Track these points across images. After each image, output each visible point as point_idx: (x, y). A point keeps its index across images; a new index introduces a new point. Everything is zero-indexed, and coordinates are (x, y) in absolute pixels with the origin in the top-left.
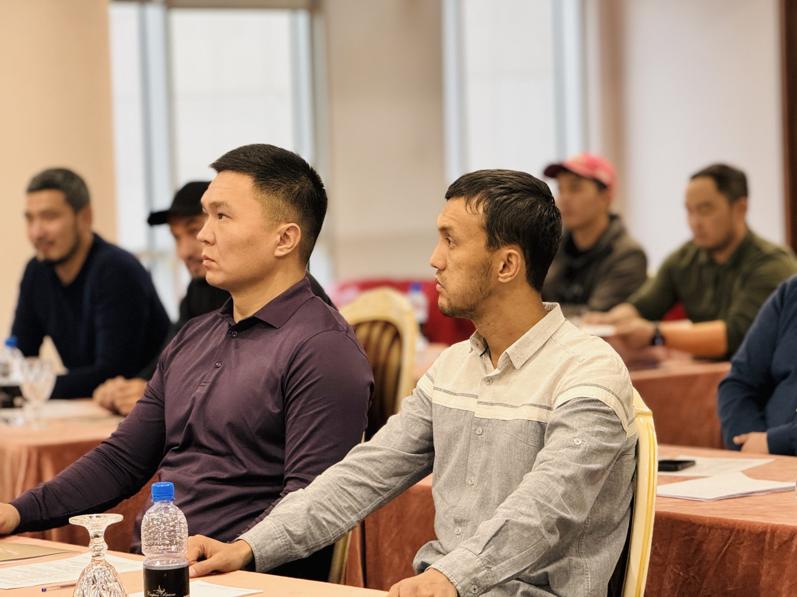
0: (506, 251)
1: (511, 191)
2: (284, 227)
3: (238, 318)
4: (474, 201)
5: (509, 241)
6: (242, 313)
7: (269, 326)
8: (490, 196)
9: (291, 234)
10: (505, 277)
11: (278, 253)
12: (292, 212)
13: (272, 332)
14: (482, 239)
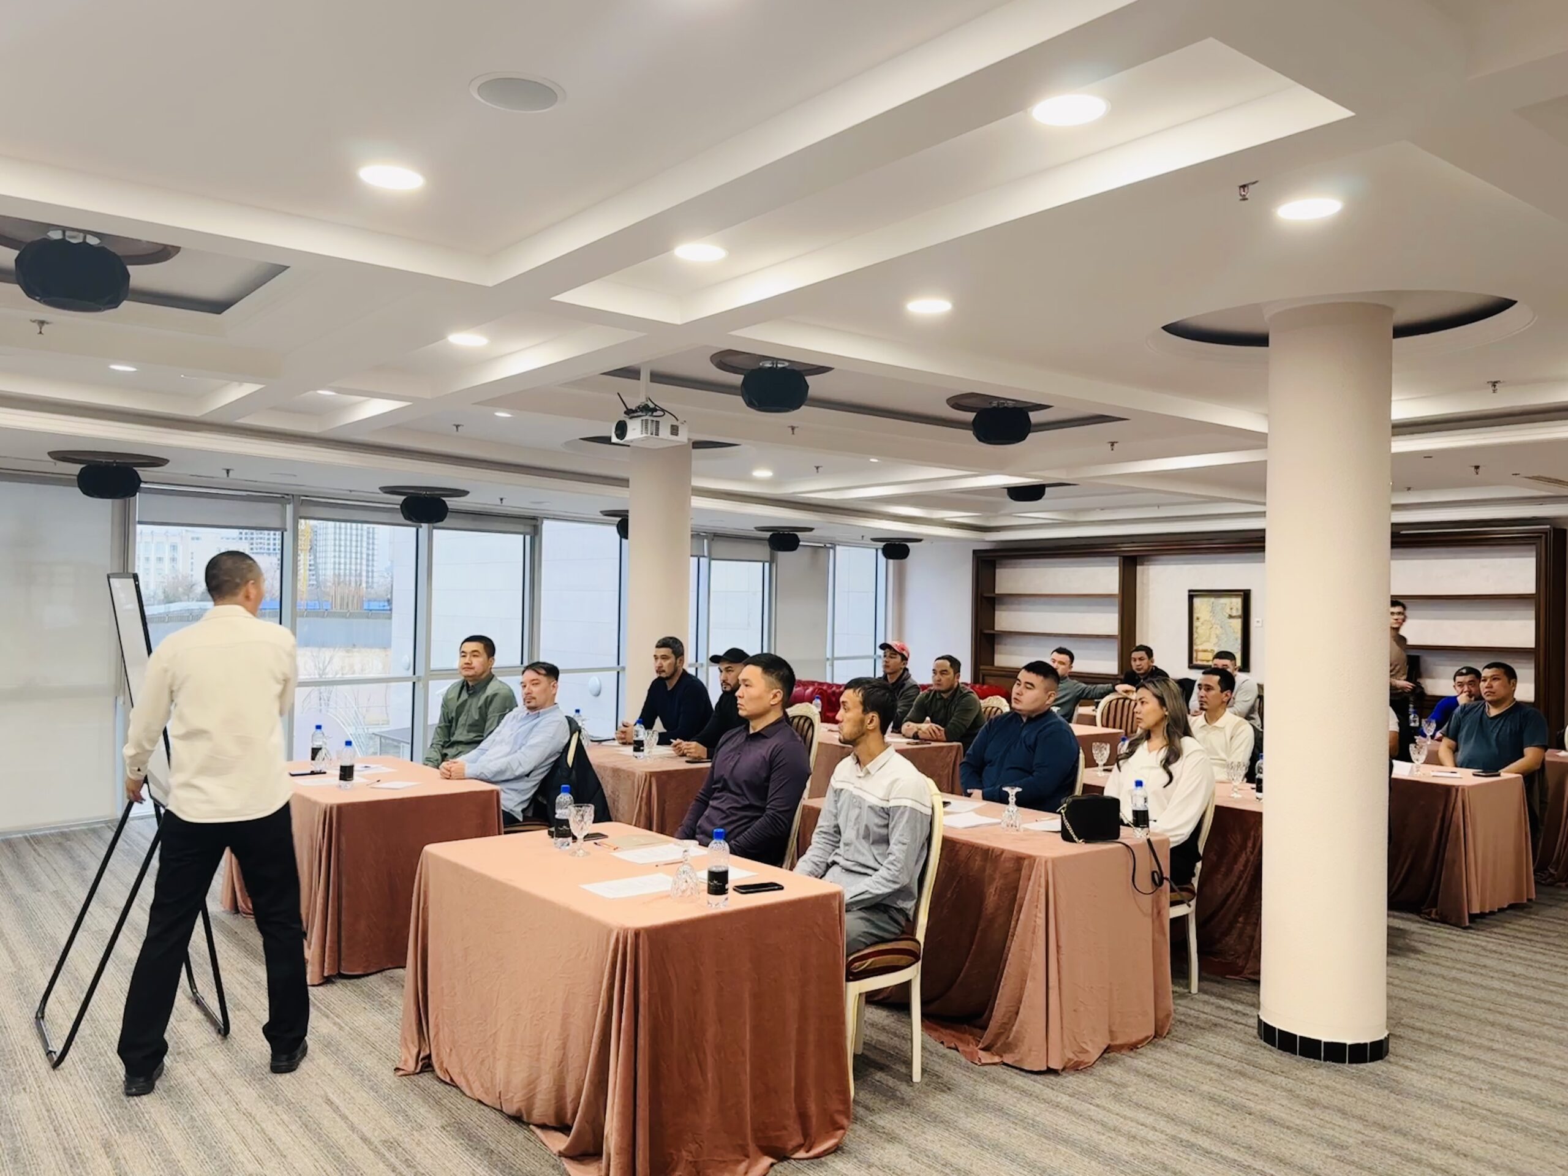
0: (871, 715)
1: (874, 687)
2: (775, 691)
3: (751, 731)
4: (857, 690)
5: (872, 710)
6: (754, 729)
7: (765, 737)
8: (864, 689)
9: (778, 694)
10: (870, 727)
11: (772, 703)
12: (779, 685)
13: (766, 740)
14: (860, 709)
